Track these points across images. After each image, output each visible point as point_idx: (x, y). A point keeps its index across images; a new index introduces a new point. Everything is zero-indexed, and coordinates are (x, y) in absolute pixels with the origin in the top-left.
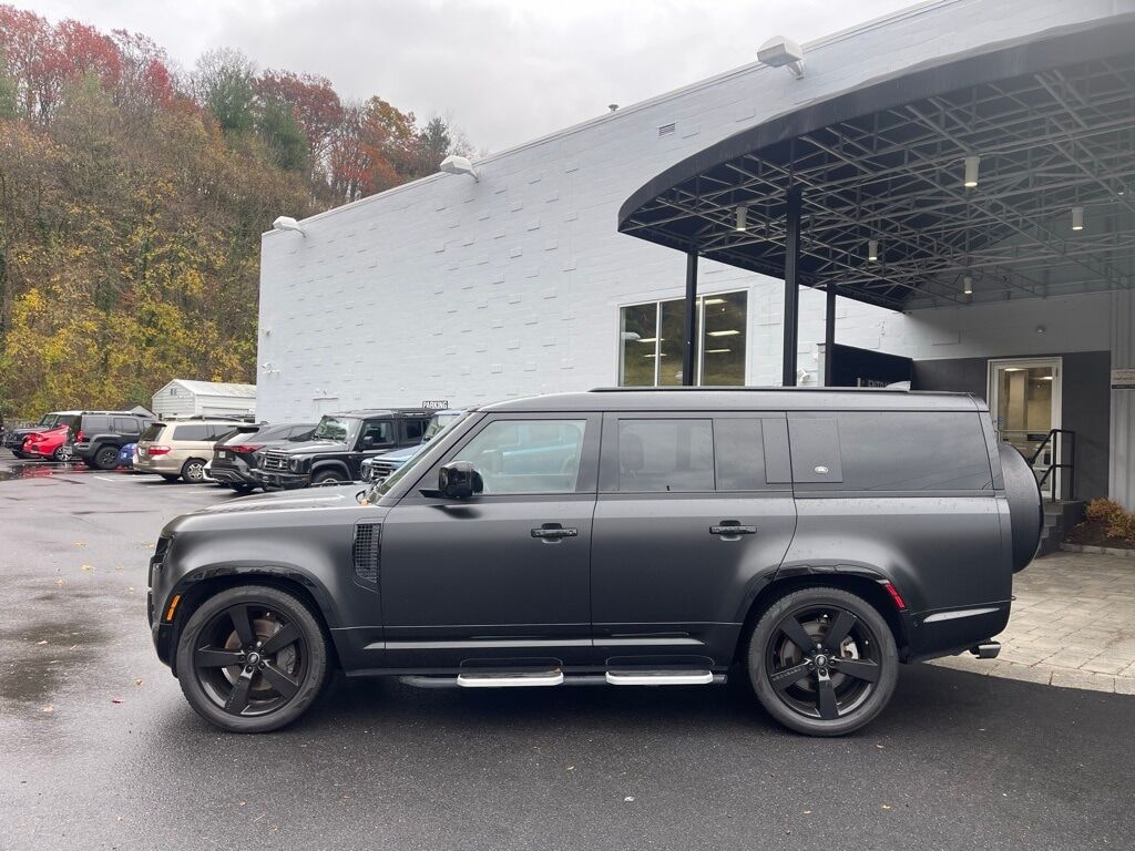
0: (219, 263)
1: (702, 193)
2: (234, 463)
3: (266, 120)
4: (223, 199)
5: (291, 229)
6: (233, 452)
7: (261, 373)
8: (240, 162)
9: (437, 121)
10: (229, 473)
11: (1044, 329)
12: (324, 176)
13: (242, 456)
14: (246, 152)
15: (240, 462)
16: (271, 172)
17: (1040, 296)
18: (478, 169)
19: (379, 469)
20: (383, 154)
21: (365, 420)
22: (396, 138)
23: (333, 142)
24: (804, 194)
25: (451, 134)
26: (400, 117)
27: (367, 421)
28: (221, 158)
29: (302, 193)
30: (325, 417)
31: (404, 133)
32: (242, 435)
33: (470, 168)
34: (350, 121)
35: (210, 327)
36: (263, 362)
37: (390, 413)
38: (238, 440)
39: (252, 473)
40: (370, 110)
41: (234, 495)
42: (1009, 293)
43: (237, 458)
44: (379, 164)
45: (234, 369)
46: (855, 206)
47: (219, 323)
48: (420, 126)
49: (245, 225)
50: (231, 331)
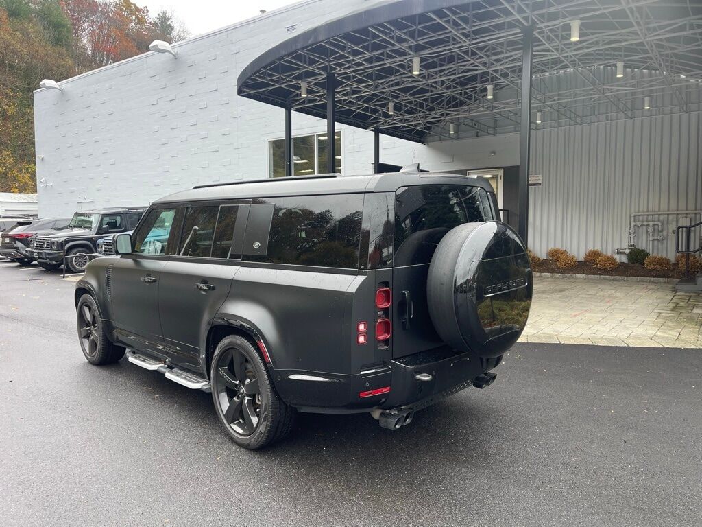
0: (10, 111)
1: (283, 73)
2: (16, 246)
3: (41, 11)
4: (12, 66)
5: (53, 88)
6: (15, 238)
7: (39, 186)
8: (22, 41)
9: (164, 14)
10: (12, 252)
11: (494, 153)
12: (86, 50)
13: (21, 241)
14: (26, 34)
15: (19, 245)
16: (45, 47)
17: (491, 134)
18: (176, 50)
19: (108, 245)
20: (126, 35)
21: (103, 215)
22: (136, 24)
23: (90, 26)
24: (336, 75)
25: (174, 22)
26: (138, 10)
27: (104, 215)
28: (8, 37)
29: (69, 62)
30: (77, 214)
31: (141, 21)
32: (21, 227)
33: (170, 49)
34: (102, 12)
35: (8, 155)
36: (40, 179)
37: (120, 210)
38: (19, 230)
39: (27, 251)
40: (117, 4)
41: (19, 266)
42: (477, 133)
43: (17, 242)
44: (125, 43)
45: (27, 184)
46: (372, 83)
47: (14, 152)
48: (152, 16)
49: (29, 84)
50: (22, 157)
